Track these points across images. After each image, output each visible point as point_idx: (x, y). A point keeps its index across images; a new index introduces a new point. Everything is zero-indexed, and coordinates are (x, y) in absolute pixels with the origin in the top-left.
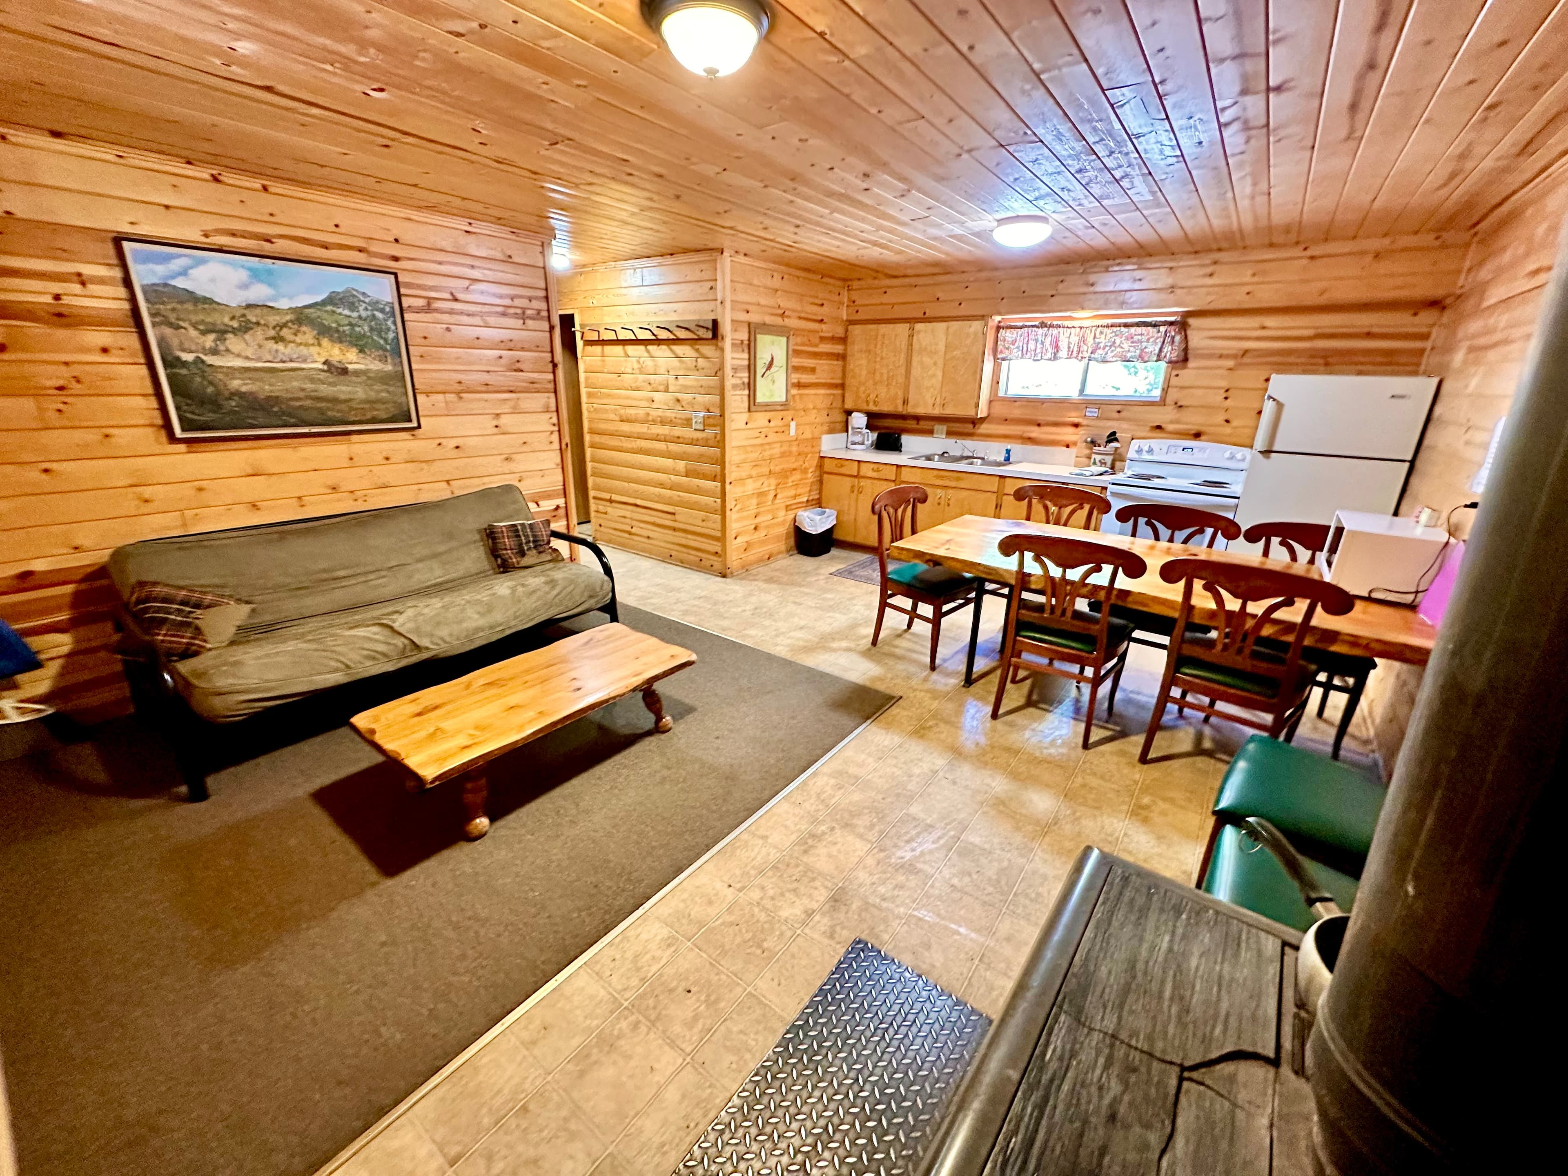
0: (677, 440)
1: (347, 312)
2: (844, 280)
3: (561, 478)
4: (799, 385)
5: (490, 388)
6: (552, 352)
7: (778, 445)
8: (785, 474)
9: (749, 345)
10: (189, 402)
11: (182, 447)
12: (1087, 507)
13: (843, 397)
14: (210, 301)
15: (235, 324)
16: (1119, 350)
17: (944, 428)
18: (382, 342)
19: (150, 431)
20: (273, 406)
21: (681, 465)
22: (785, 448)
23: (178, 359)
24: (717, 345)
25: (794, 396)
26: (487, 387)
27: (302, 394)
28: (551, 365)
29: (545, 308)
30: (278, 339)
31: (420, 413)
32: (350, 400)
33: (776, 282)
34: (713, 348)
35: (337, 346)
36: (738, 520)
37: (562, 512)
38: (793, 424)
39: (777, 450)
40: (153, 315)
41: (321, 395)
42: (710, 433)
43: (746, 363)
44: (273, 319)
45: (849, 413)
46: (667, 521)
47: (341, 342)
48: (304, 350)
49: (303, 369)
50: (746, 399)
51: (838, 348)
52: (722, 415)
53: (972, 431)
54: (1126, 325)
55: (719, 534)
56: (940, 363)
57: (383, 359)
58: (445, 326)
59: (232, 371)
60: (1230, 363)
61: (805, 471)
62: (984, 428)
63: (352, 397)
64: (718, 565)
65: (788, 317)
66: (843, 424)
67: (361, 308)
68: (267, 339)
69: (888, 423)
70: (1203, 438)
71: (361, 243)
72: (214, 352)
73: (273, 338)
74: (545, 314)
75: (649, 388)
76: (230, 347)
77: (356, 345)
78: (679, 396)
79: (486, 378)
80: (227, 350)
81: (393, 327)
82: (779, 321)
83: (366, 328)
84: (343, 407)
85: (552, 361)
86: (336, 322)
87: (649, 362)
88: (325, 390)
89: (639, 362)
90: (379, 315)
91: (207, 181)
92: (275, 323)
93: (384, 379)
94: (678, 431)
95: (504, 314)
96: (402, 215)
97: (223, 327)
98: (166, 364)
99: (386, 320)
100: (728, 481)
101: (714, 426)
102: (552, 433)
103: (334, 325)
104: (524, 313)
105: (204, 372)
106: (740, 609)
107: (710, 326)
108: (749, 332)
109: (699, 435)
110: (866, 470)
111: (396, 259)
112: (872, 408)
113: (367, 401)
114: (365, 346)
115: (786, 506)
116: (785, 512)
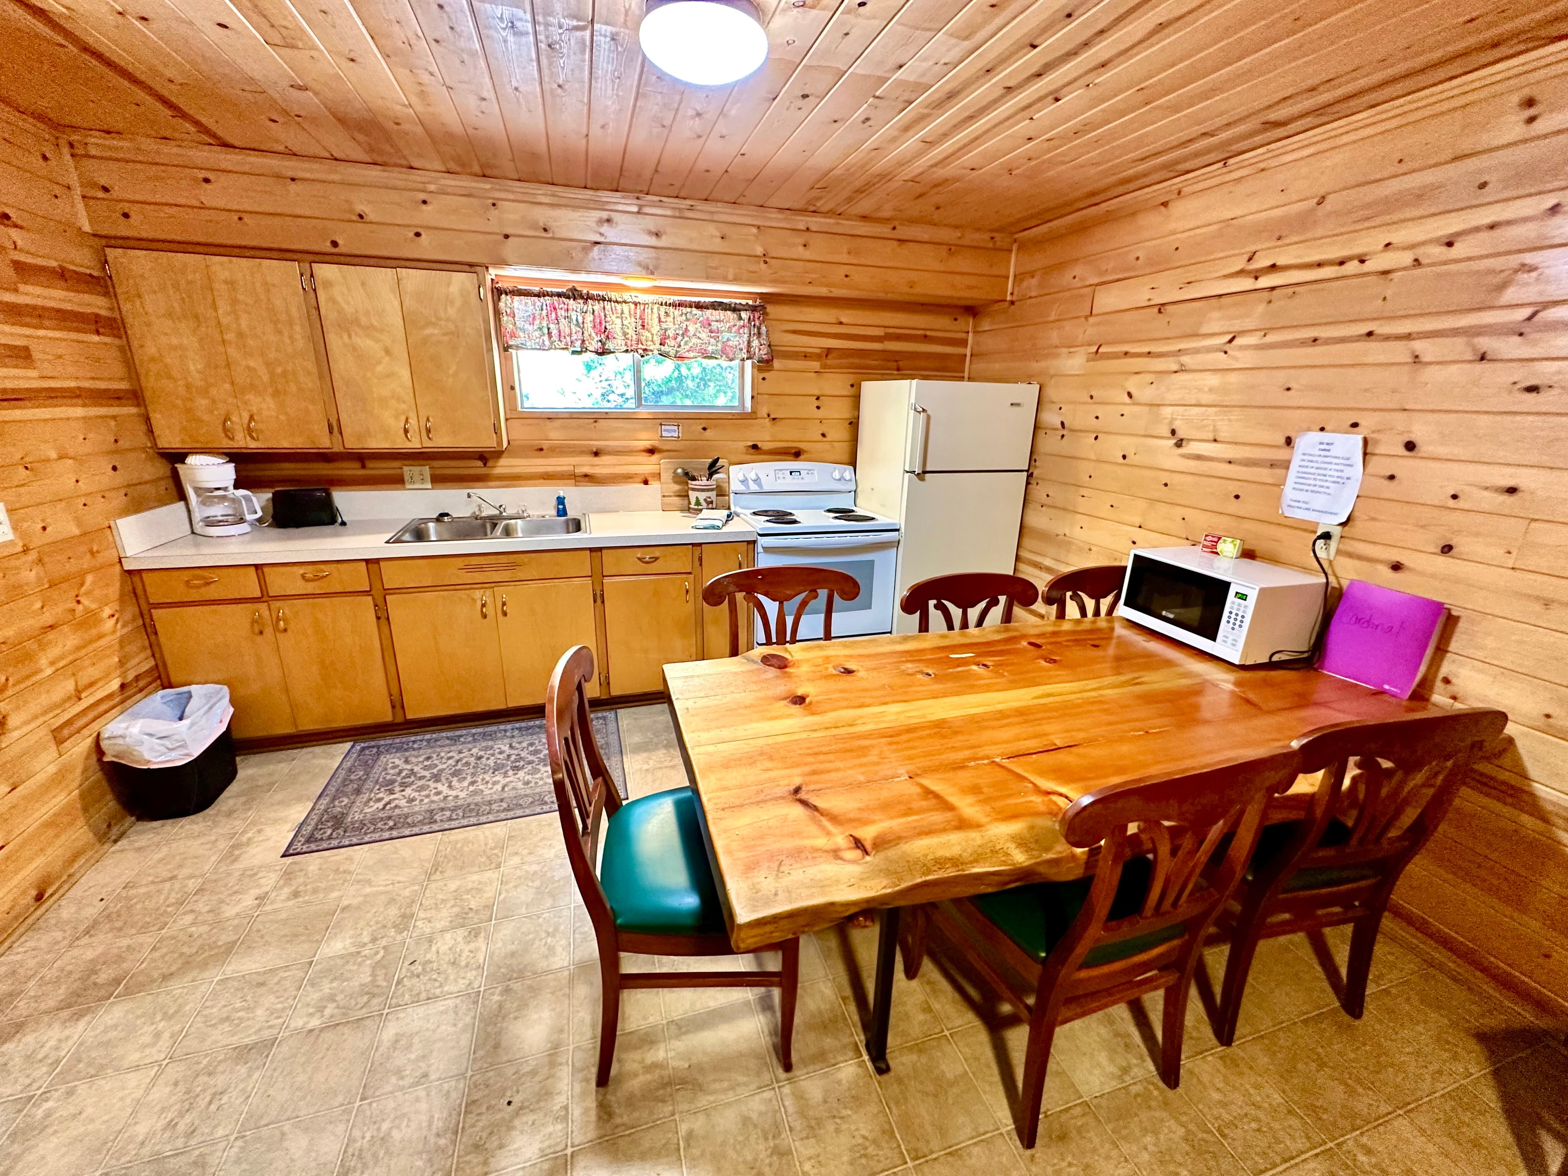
2: (57, 126)
12: (823, 593)
13: (147, 420)
16: (694, 340)
17: (426, 470)
45: (177, 457)
51: (92, 302)
53: (483, 471)
54: (699, 306)
56: (400, 350)
60: (816, 365)
61: (90, 620)
62: (504, 466)
66: (170, 483)
69: (289, 469)
70: (801, 457)
110: (277, 584)
112: (242, 442)
115: (53, 731)
116: (59, 742)
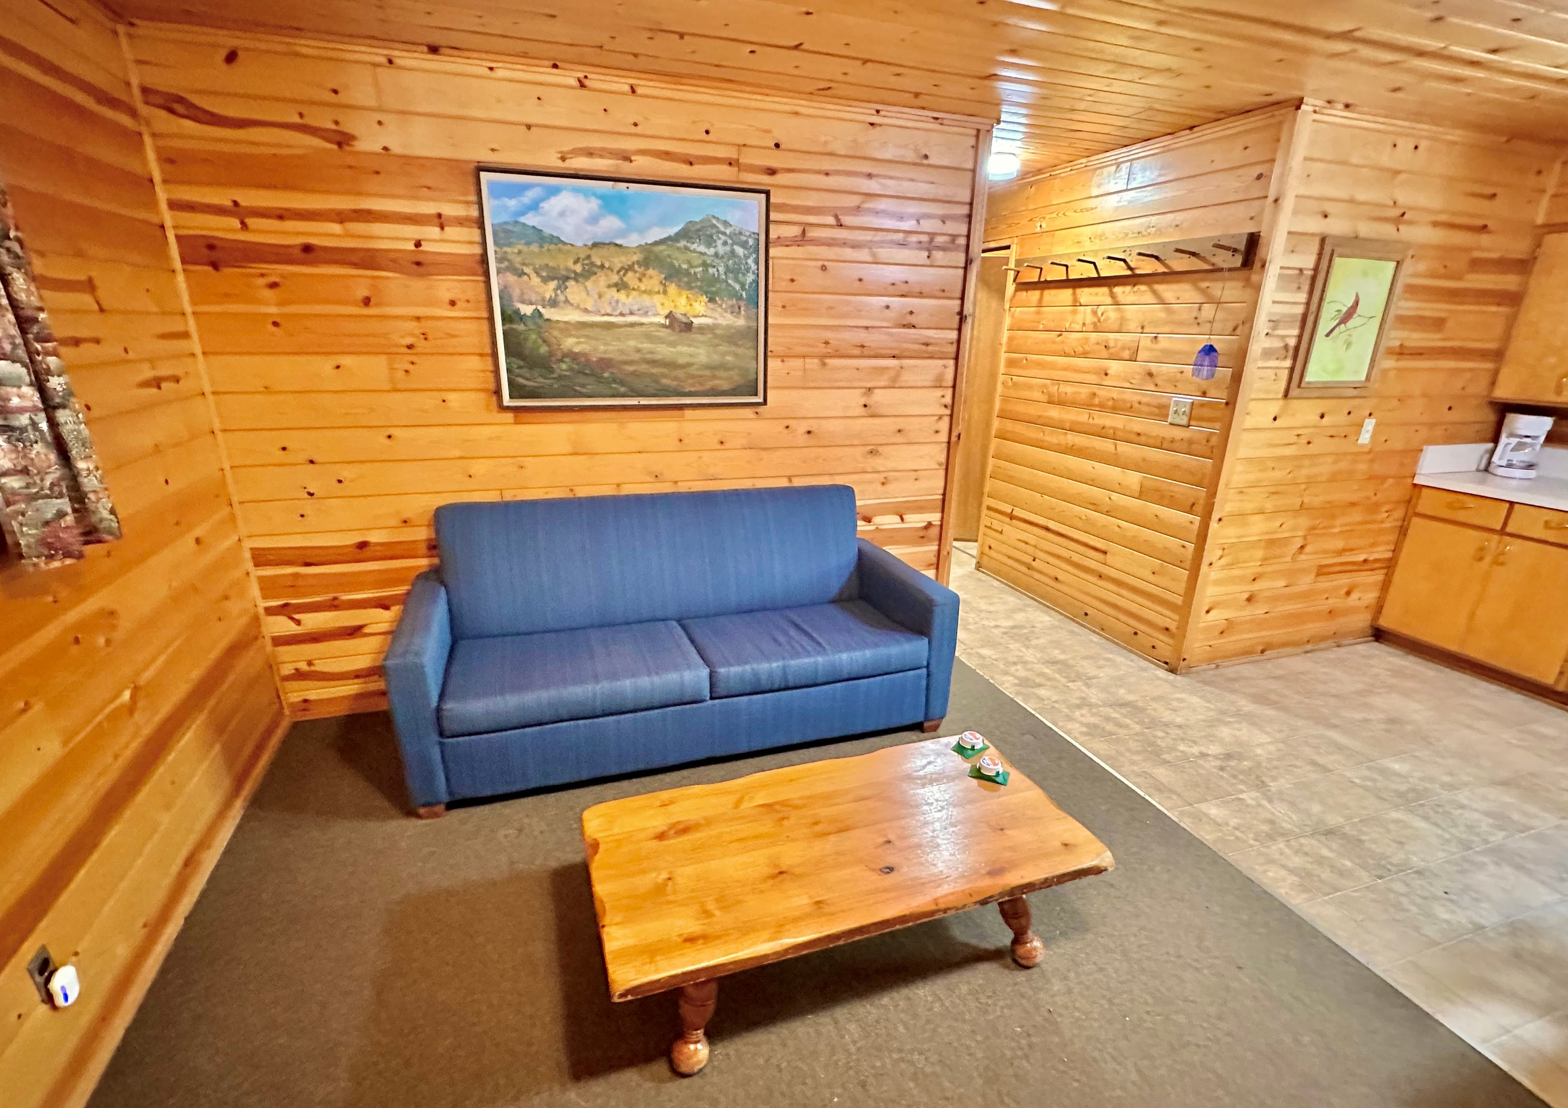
0: (1137, 438)
1: (702, 249)
3: (942, 484)
4: (1402, 352)
5: (866, 352)
6: (962, 299)
7: (1330, 459)
8: (1330, 511)
9: (1314, 279)
10: (521, 363)
11: (509, 416)
13: (1496, 374)
14: (556, 240)
15: (578, 268)
18: (737, 287)
19: (482, 395)
20: (603, 370)
21: (1134, 479)
22: (1343, 465)
23: (517, 312)
24: (1248, 280)
25: (1385, 372)
26: (863, 351)
27: (636, 357)
28: (957, 318)
29: (965, 232)
30: (621, 286)
31: (769, 384)
32: (689, 365)
33: (1403, 157)
34: (1239, 284)
35: (685, 293)
36: (1218, 583)
37: (935, 532)
38: (1370, 424)
39: (1325, 468)
40: (499, 260)
41: (658, 357)
42: (1198, 431)
43: (1300, 310)
44: (619, 261)
46: (1093, 561)
47: (690, 288)
48: (646, 300)
49: (642, 324)
50: (1285, 374)
51: (1509, 282)
52: (1231, 404)
55: (1179, 600)
57: (735, 311)
58: (820, 263)
59: (568, 328)
61: (1374, 509)
63: (691, 360)
64: (1165, 650)
65: (1410, 223)
66: (1489, 431)
67: (719, 242)
68: (609, 286)
71: (732, 154)
72: (553, 303)
73: (616, 285)
74: (962, 241)
75: (1105, 353)
76: (570, 298)
77: (706, 293)
78: (1154, 367)
79: (861, 336)
80: (567, 301)
81: (754, 267)
82: (1387, 231)
83: (722, 269)
84: (680, 373)
85: (961, 313)
86: (689, 262)
87: (1112, 314)
88: (664, 351)
89: (1095, 313)
90: (740, 251)
91: (571, 87)
92: (619, 266)
93: (732, 337)
94: (1138, 424)
95: (902, 245)
96: (787, 108)
97: (564, 273)
98: (505, 319)
99: (746, 257)
100: (1215, 516)
101: (1210, 420)
102: (940, 417)
103: (685, 266)
104: (931, 240)
105: (540, 327)
106: (1195, 750)
107: (1242, 246)
108: (1320, 255)
109: (1178, 433)
110: (1527, 523)
111: (772, 172)
113: (707, 367)
114: (716, 293)
115: (1320, 566)
116: (1319, 574)
